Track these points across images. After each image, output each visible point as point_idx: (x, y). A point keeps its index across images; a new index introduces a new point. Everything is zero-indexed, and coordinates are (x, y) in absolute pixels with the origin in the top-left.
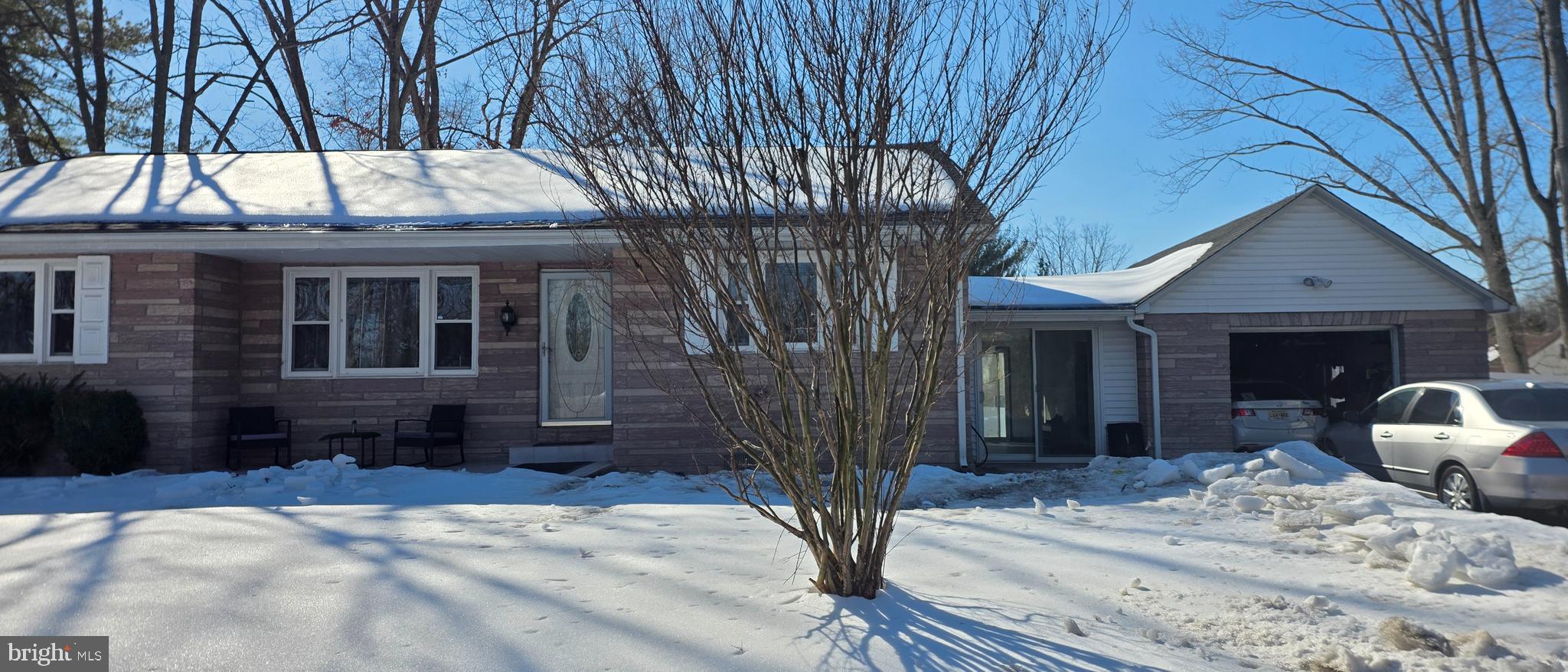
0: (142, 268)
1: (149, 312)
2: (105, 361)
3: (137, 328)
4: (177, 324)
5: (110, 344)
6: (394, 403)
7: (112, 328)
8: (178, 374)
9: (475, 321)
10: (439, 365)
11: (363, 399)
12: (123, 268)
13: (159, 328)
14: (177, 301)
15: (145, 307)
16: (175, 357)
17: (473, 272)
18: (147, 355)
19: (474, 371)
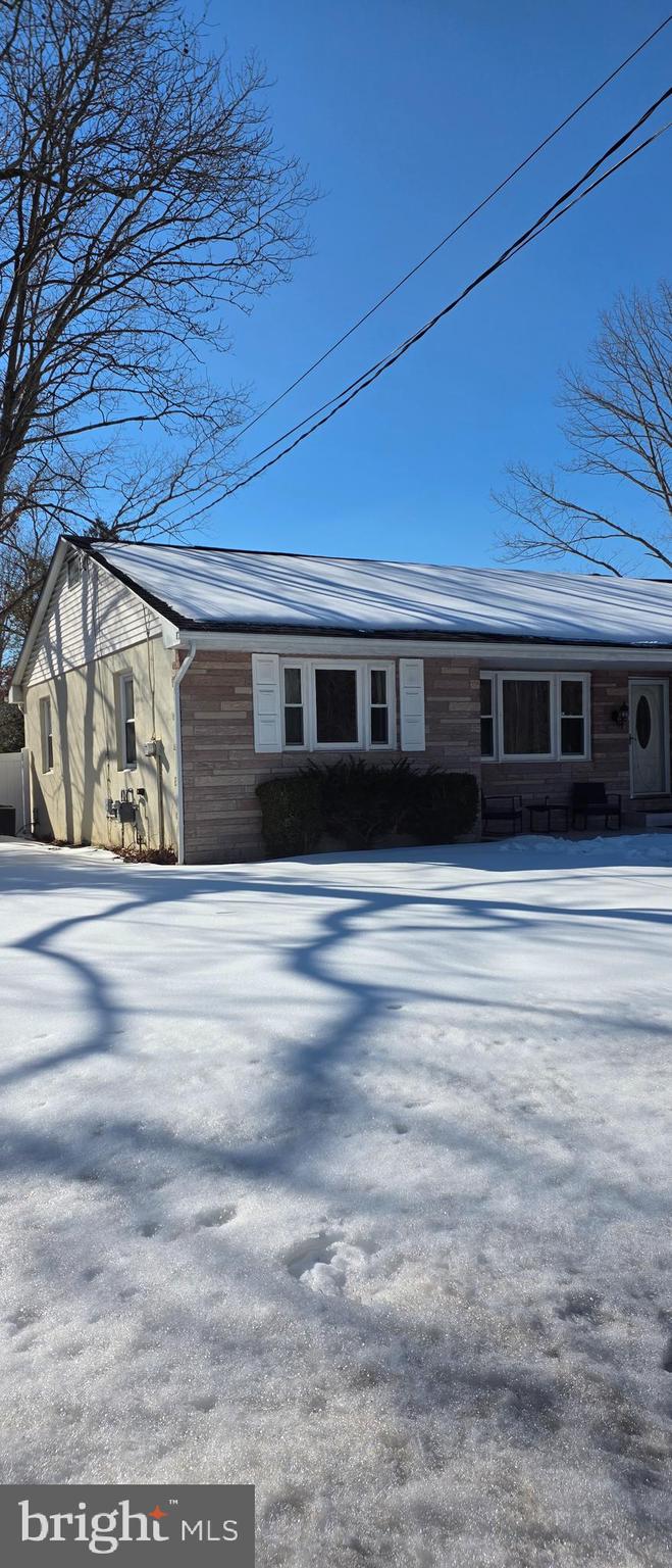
0: (445, 670)
1: (451, 706)
2: (424, 749)
3: (443, 721)
4: (470, 718)
5: (426, 735)
6: (543, 781)
7: (427, 721)
8: (472, 760)
9: (586, 716)
10: (565, 751)
11: (522, 779)
12: (433, 667)
13: (456, 721)
14: (468, 699)
15: (448, 703)
16: (469, 746)
17: (584, 678)
18: (450, 744)
19: (586, 756)
